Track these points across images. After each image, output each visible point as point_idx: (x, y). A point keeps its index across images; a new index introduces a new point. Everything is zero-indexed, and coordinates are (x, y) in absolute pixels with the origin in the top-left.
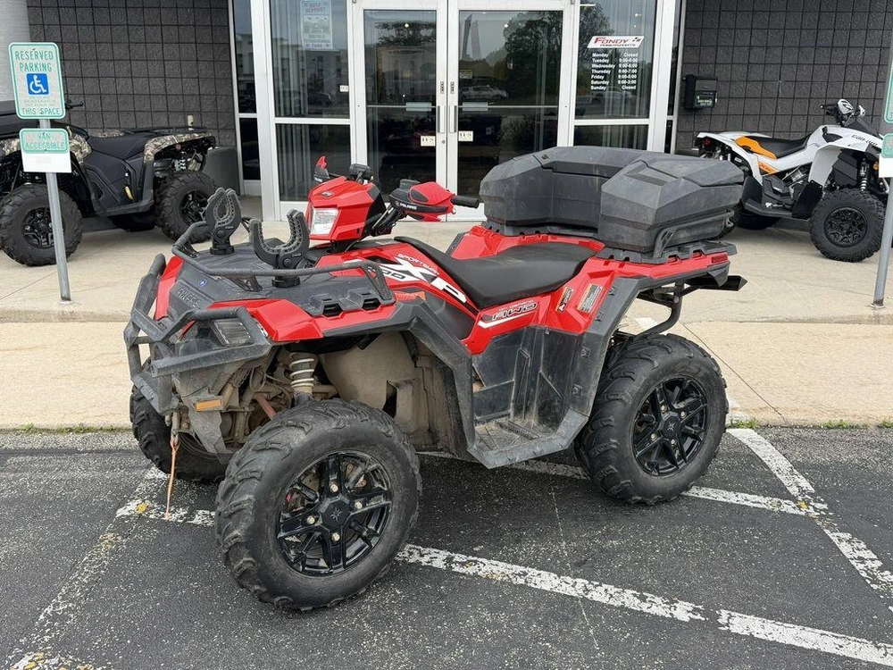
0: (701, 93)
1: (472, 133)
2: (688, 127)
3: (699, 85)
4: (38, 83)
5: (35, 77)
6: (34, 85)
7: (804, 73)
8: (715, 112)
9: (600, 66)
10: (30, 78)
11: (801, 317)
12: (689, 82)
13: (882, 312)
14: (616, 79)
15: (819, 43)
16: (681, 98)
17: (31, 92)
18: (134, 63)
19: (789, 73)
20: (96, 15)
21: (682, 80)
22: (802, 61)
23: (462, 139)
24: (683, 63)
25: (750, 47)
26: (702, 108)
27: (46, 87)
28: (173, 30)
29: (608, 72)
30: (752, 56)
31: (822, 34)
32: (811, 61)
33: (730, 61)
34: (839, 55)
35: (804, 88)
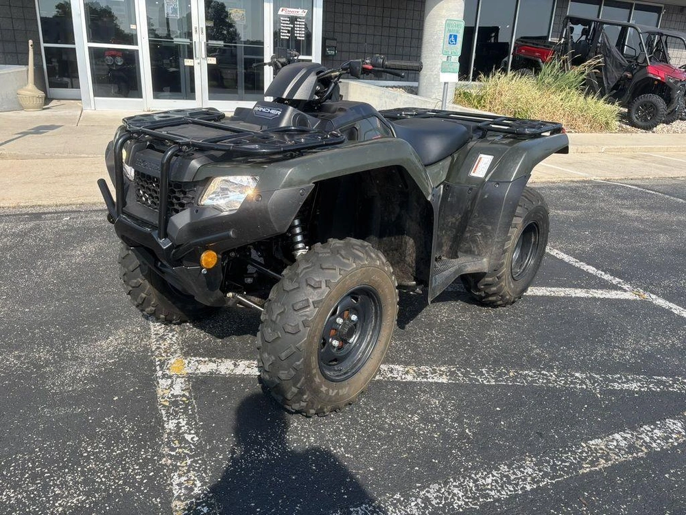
0: (329, 47)
1: (215, 59)
3: (328, 43)
8: (335, 58)
9: (285, 25)
14: (294, 33)
15: (384, 25)
19: (370, 39)
22: (376, 33)
23: (210, 62)
25: (351, 24)
26: (329, 56)
29: (290, 29)
30: (352, 29)
31: (385, 20)
32: (380, 34)
33: (341, 31)
34: (393, 32)
35: (377, 49)
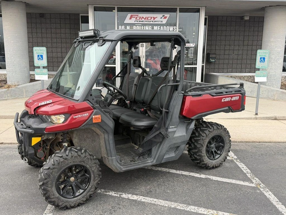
0: (211, 58)
2: (208, 67)
3: (211, 56)
4: (41, 57)
5: (40, 56)
6: (39, 58)
7: (240, 52)
8: (215, 63)
10: (38, 56)
11: (236, 117)
12: (208, 55)
13: (257, 116)
14: (188, 55)
15: (244, 44)
16: (206, 59)
17: (38, 60)
18: (53, 48)
19: (236, 52)
20: (43, 35)
21: (206, 54)
22: (239, 49)
24: (206, 50)
25: (225, 45)
26: (212, 62)
27: (42, 58)
28: (64, 40)
29: (186, 53)
30: (226, 48)
31: (245, 42)
32: (242, 49)
33: (219, 49)
34: (250, 47)
35: (240, 57)
